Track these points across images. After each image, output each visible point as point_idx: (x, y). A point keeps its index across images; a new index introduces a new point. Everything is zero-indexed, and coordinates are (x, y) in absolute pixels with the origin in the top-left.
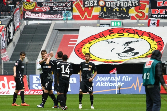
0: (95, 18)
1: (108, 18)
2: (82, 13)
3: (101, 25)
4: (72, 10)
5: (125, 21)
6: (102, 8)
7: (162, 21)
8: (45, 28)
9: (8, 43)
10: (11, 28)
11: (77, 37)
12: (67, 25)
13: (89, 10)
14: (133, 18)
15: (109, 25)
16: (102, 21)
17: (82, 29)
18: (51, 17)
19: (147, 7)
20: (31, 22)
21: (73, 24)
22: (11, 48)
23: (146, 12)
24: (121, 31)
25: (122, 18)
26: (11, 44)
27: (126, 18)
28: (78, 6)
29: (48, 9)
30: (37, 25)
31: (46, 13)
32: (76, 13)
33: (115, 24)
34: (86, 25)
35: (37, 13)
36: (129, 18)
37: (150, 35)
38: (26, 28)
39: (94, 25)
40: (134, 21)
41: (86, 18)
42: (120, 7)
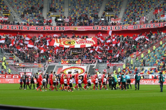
0: (67, 64)
1: (70, 64)
2: (64, 62)
3: (68, 66)
4: (61, 62)
5: (75, 65)
6: (69, 61)
7: (84, 65)
8: (54, 66)
9: (44, 70)
10: (45, 66)
11: (62, 68)
12: (60, 65)
13: (66, 61)
14: (77, 64)
15: (71, 66)
16: (69, 65)
17: (63, 66)
18: (55, 63)
19: (80, 61)
20: (50, 65)
21: (61, 65)
22: (45, 71)
23: (80, 62)
24: (74, 68)
25: (74, 64)
26: (45, 70)
27: (75, 64)
28: (62, 60)
29: (55, 61)
30: (52, 65)
31: (54, 62)
32: (62, 62)
33: (72, 65)
34: (65, 65)
35: (52, 62)
36: (76, 64)
37: (81, 68)
38: (49, 66)
39: (67, 66)
40: (77, 65)
41: (65, 64)
42: (73, 61)
